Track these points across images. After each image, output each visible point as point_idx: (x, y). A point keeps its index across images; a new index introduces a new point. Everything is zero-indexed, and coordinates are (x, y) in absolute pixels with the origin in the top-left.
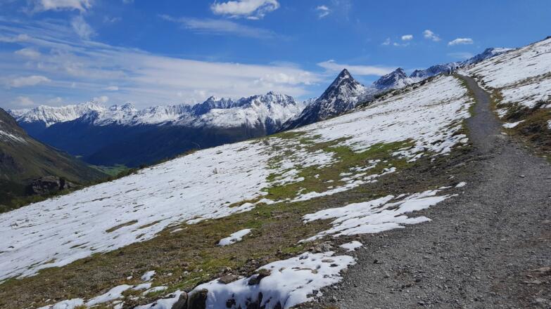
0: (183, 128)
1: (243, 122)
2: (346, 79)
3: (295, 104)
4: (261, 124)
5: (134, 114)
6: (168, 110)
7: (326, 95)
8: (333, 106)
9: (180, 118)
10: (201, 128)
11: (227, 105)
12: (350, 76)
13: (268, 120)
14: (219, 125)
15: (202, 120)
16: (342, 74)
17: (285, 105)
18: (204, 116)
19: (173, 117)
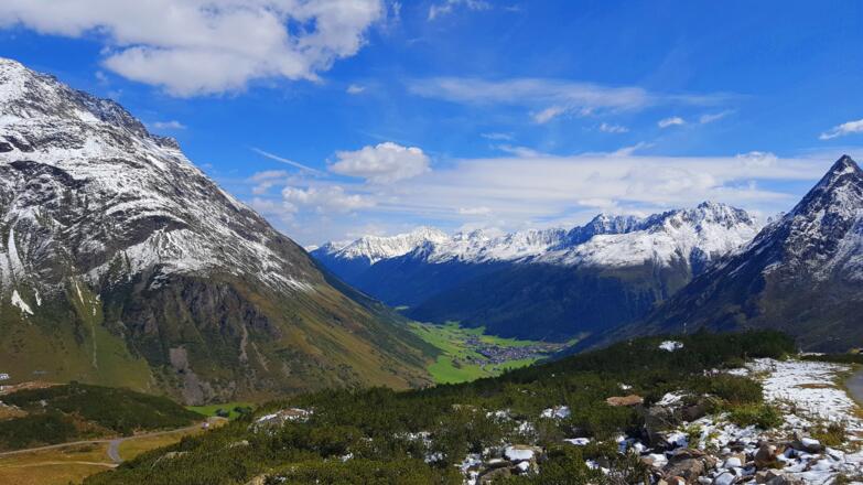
0: (547, 265)
1: (648, 257)
2: (848, 175)
3: (750, 223)
4: (682, 260)
5: (481, 246)
6: (530, 238)
7: (803, 208)
8: (818, 227)
9: (548, 250)
10: (575, 267)
11: (625, 227)
12: (857, 169)
13: (696, 253)
14: (604, 262)
15: (578, 254)
16: (839, 165)
17: (729, 225)
18: (581, 248)
19: (538, 249)
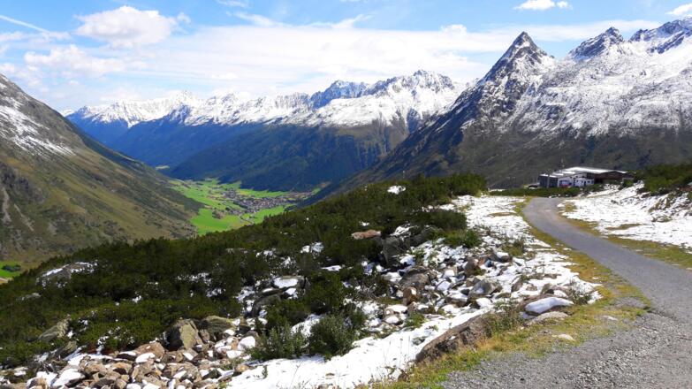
0: (294, 127)
1: (375, 118)
2: (525, 48)
3: (453, 88)
4: (401, 119)
5: (235, 109)
6: (279, 101)
7: (492, 75)
8: (503, 91)
9: (295, 112)
10: (317, 127)
11: (357, 92)
12: (532, 44)
13: (412, 113)
14: (340, 123)
15: (319, 116)
16: (519, 40)
17: (437, 90)
18: (322, 111)
19: (284, 112)
